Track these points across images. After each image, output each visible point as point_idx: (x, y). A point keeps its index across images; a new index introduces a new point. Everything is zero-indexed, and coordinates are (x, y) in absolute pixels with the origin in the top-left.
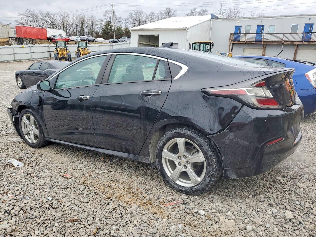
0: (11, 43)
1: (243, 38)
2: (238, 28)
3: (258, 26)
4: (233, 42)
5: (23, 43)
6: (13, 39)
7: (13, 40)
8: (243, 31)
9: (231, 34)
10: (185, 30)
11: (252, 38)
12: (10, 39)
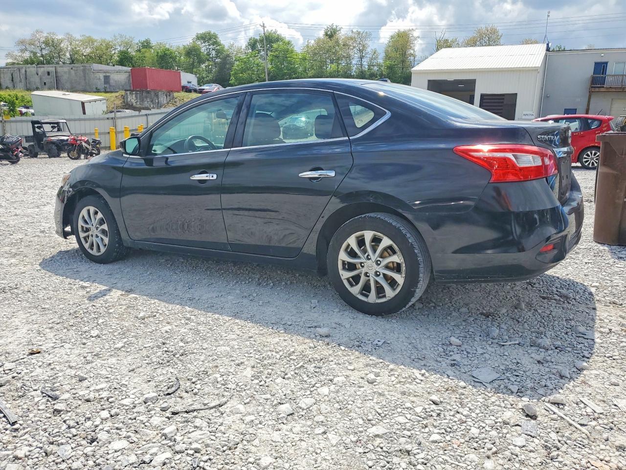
0: (129, 100)
1: (611, 82)
2: (601, 67)
5: (157, 101)
6: (134, 92)
7: (134, 96)
8: (611, 70)
9: (593, 77)
12: (128, 92)
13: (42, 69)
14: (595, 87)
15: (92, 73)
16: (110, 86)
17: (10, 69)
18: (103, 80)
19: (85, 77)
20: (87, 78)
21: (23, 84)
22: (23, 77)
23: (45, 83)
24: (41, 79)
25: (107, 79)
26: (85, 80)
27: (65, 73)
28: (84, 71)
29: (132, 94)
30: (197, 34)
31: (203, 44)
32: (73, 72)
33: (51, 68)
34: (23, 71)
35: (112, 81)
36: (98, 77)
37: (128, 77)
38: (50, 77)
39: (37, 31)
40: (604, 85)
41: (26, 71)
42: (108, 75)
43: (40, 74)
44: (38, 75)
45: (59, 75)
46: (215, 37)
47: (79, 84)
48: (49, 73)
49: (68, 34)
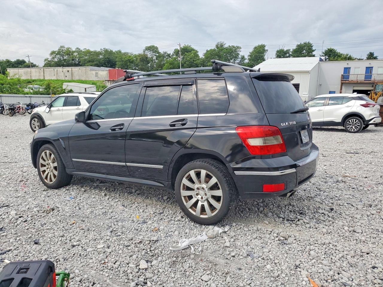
1: (352, 78)
2: (347, 70)
3: (366, 67)
4: (344, 82)
7: (110, 83)
8: (352, 72)
9: (342, 75)
10: (308, 72)
11: (362, 78)
12: (107, 81)
13: (65, 69)
14: (343, 81)
15: (89, 71)
16: (98, 77)
17: (49, 69)
18: (95, 75)
19: (86, 73)
20: (87, 73)
21: (55, 76)
22: (55, 73)
23: (66, 76)
24: (64, 74)
25: (97, 73)
26: (86, 74)
27: (76, 71)
28: (86, 69)
29: (109, 82)
30: (146, 47)
31: (150, 52)
32: (80, 70)
33: (69, 69)
34: (56, 70)
35: (99, 76)
36: (92, 73)
37: (107, 73)
38: (69, 73)
39: (61, 47)
40: (349, 79)
41: (57, 70)
42: (97, 72)
43: (64, 72)
44: (63, 72)
45: (73, 72)
46: (157, 48)
47: (83, 77)
48: (68, 71)
49: (77, 48)
